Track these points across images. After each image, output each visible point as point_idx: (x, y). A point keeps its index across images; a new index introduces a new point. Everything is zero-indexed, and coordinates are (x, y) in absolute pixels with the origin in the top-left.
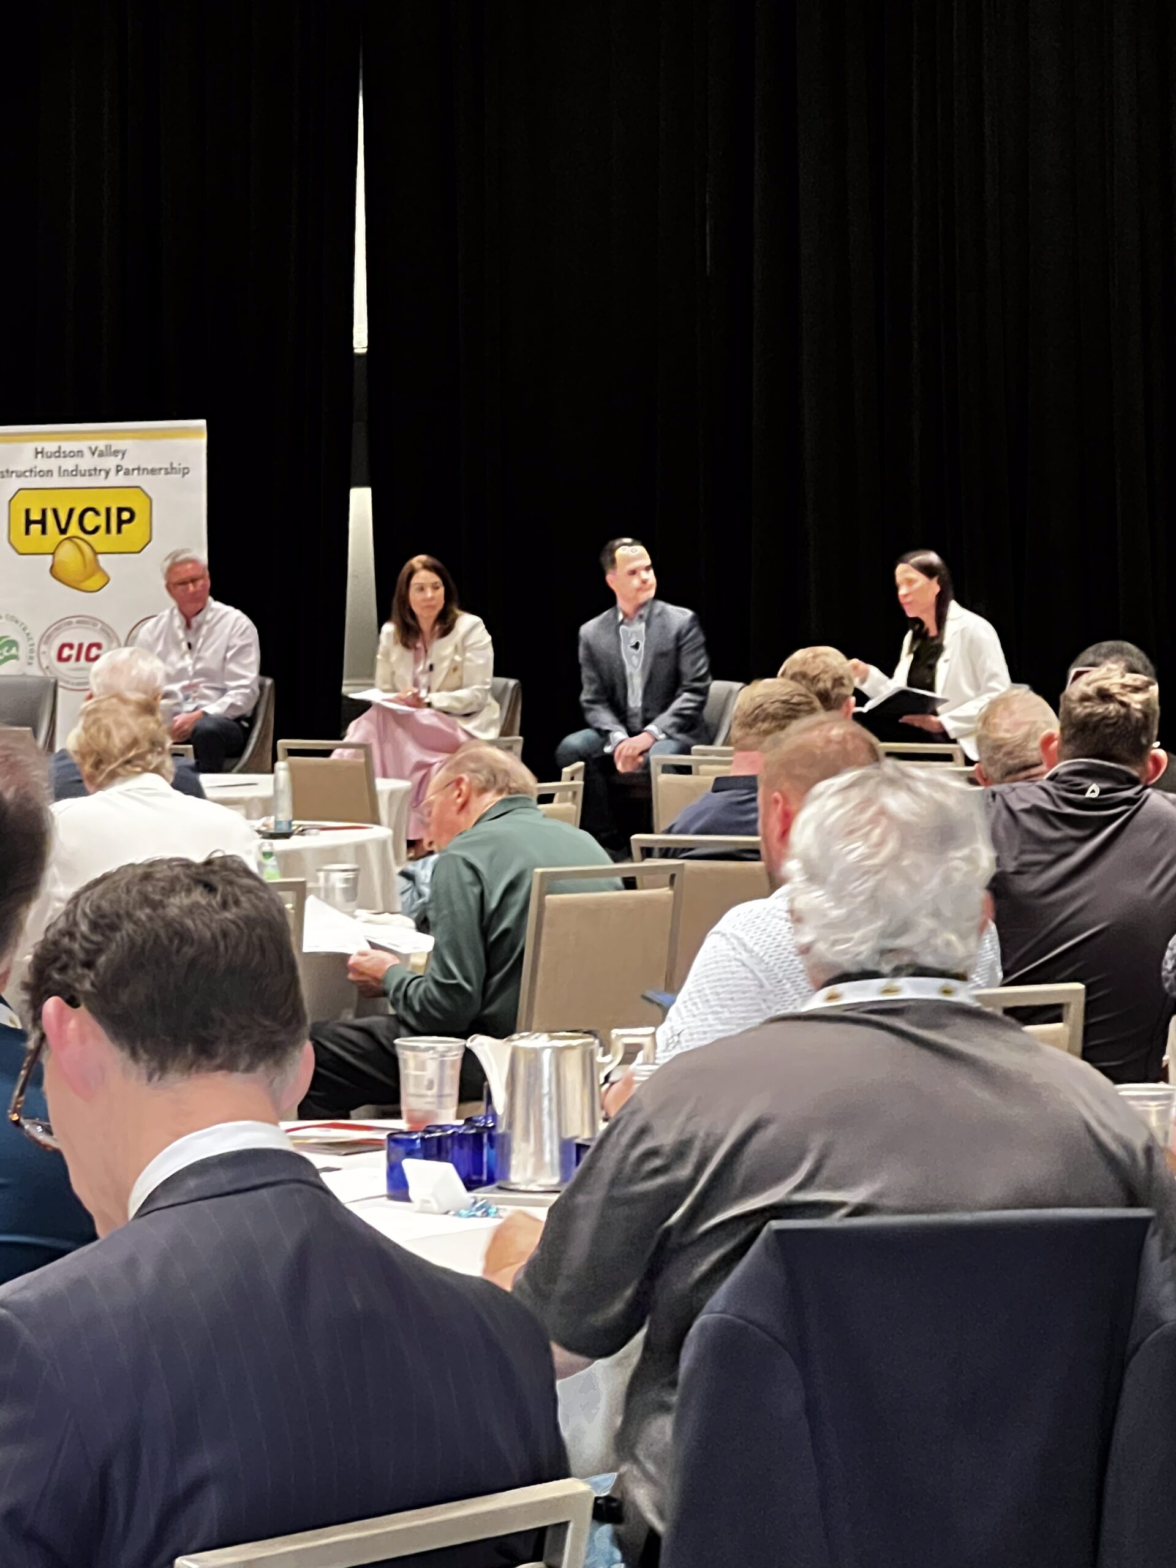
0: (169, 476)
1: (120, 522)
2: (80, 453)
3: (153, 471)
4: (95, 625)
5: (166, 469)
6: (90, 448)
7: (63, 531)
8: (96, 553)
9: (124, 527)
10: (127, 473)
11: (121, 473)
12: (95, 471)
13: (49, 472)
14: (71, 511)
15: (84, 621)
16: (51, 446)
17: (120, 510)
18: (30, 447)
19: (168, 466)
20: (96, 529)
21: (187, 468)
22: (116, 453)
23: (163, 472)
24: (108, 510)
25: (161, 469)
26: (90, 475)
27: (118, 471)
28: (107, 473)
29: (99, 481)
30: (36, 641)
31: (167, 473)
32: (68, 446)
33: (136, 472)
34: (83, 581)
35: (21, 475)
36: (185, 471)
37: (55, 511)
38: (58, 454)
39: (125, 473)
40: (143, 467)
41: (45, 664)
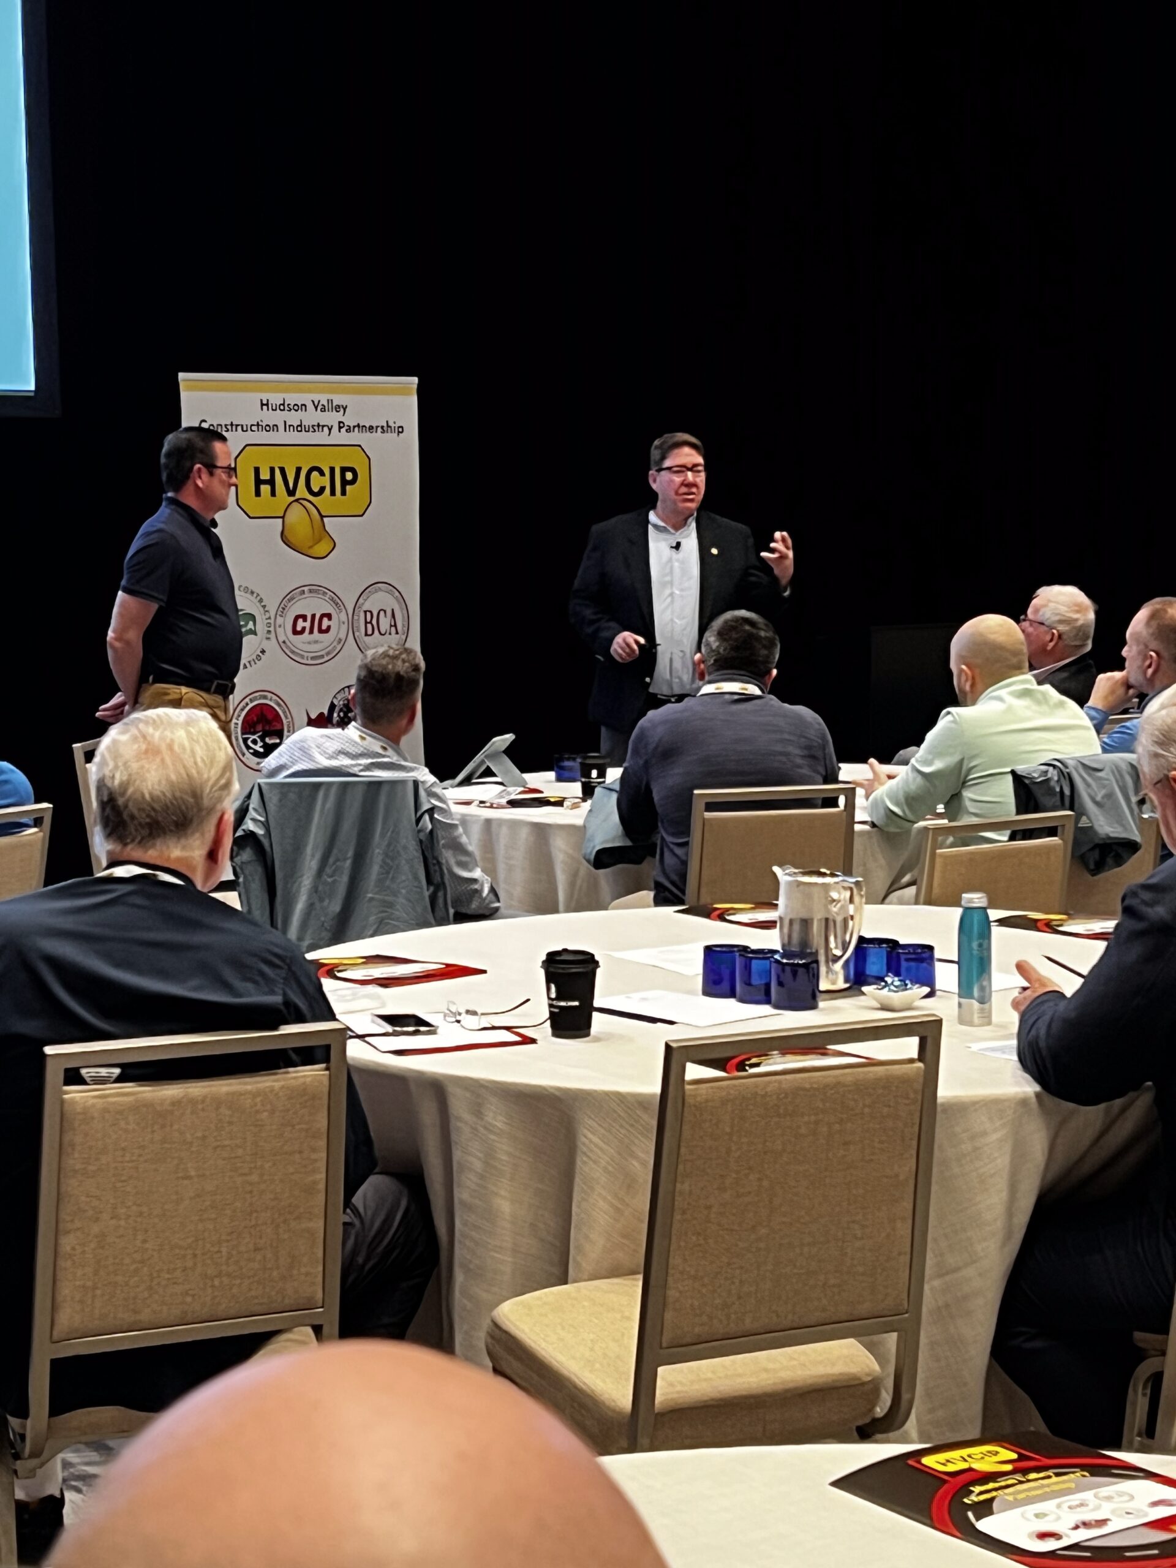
0: (385, 434)
1: (345, 483)
2: (304, 407)
3: (371, 429)
4: (325, 594)
5: (382, 427)
6: (313, 401)
8: (322, 517)
9: (348, 487)
10: (349, 429)
11: (343, 430)
12: (320, 427)
13: (276, 427)
14: (299, 470)
15: (315, 590)
16: (276, 399)
17: (344, 470)
18: (258, 396)
19: (385, 425)
20: (322, 489)
21: (402, 427)
22: (337, 408)
23: (379, 429)
24: (332, 470)
25: (377, 427)
26: (315, 431)
27: (340, 428)
28: (330, 430)
30: (272, 614)
31: (383, 432)
32: (292, 399)
33: (356, 429)
34: (311, 547)
35: (246, 429)
36: (400, 430)
37: (282, 470)
38: (283, 407)
39: (347, 430)
40: (362, 424)
41: (281, 638)
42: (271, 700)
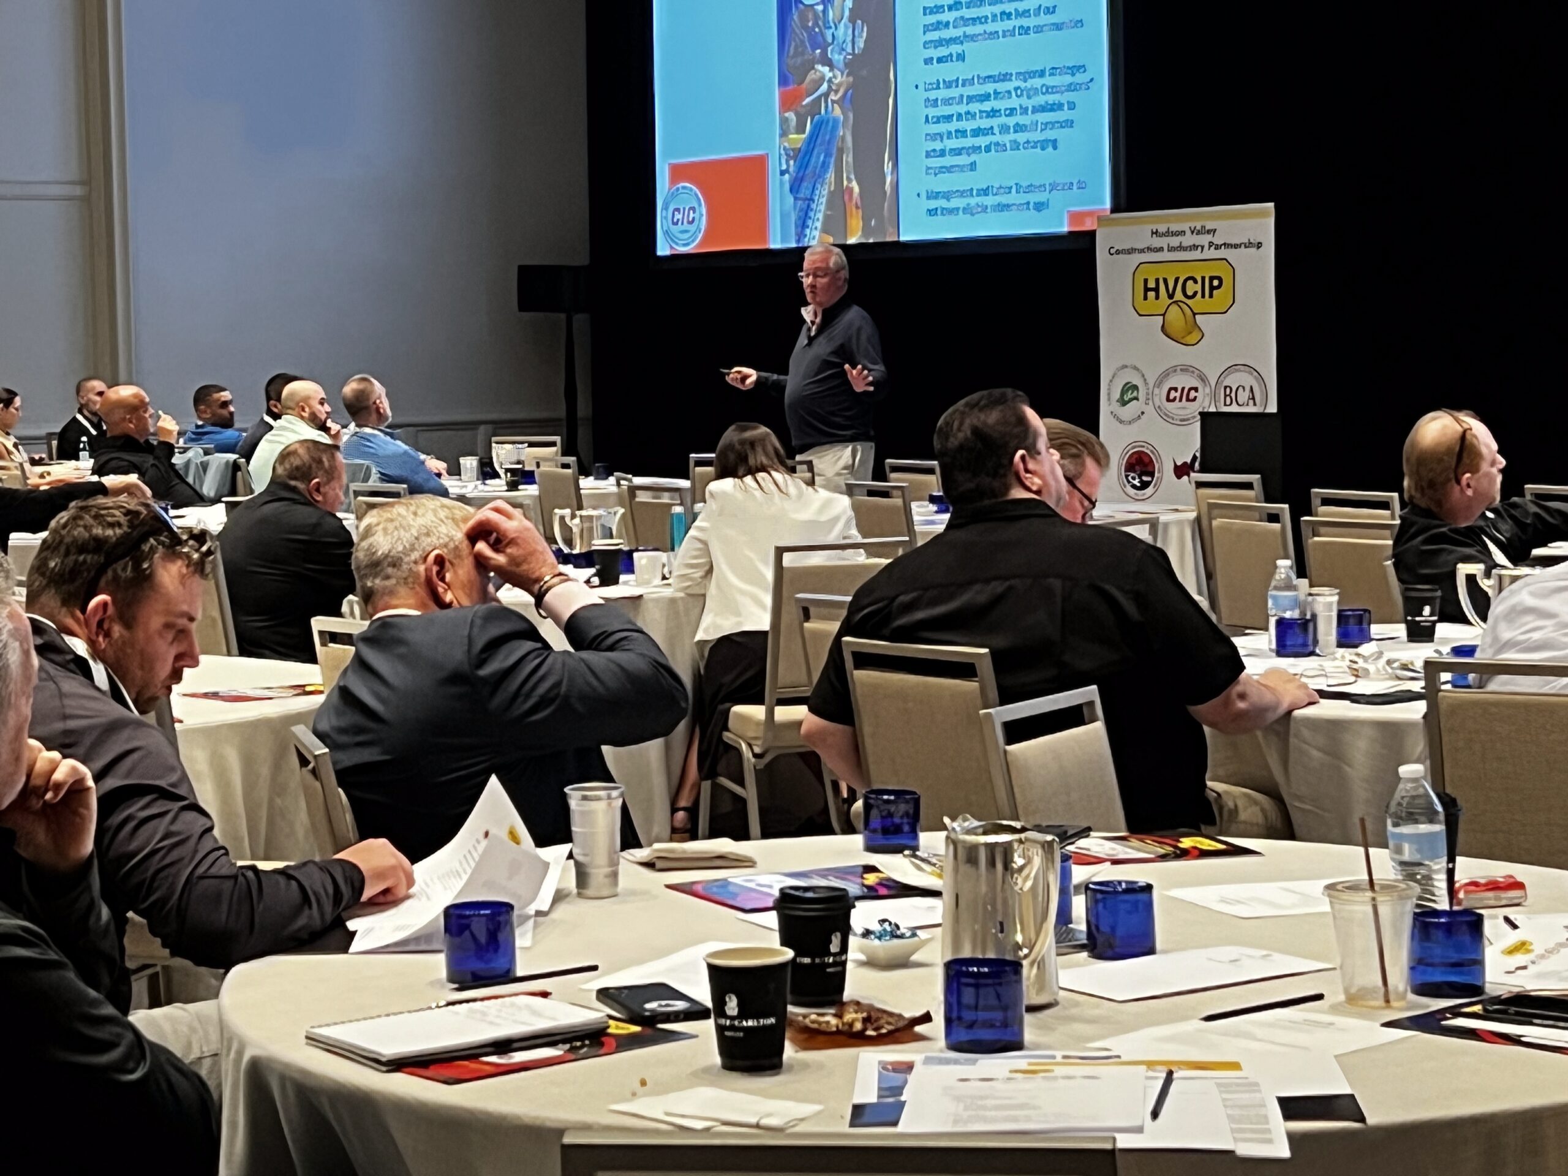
0: (1247, 249)
1: (1212, 288)
2: (1183, 233)
3: (1236, 246)
4: (1193, 372)
5: (1245, 244)
6: (1190, 228)
7: (1171, 296)
8: (1194, 314)
9: (1215, 292)
10: (1218, 247)
11: (1212, 248)
12: (1195, 247)
13: (1161, 249)
14: (1177, 280)
15: (1186, 369)
16: (1162, 228)
17: (1212, 279)
18: (1149, 228)
19: (1247, 241)
20: (1195, 293)
21: (1259, 243)
22: (1209, 232)
23: (1243, 246)
24: (1203, 278)
25: (1241, 244)
26: (1191, 250)
27: (1210, 246)
28: (1203, 247)
29: (1196, 255)
30: (1151, 386)
31: (1246, 247)
32: (1174, 228)
33: (1223, 247)
34: (1183, 338)
35: (1142, 251)
36: (1259, 245)
37: (1165, 281)
38: (1169, 233)
39: (1215, 249)
40: (1228, 242)
41: (1157, 403)
42: (1148, 448)
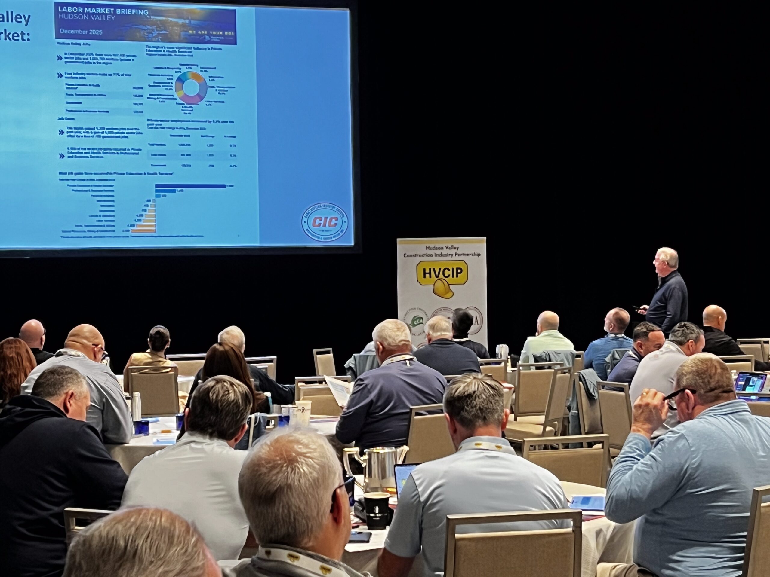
0: (473, 257)
1: (457, 273)
2: (442, 248)
3: (468, 255)
4: (449, 310)
6: (446, 246)
8: (449, 285)
9: (459, 275)
10: (460, 255)
12: (448, 255)
13: (431, 255)
14: (440, 269)
15: (445, 309)
16: (432, 246)
17: (457, 269)
18: (424, 246)
19: (473, 253)
20: (449, 276)
24: (453, 269)
25: (470, 254)
26: (446, 256)
27: (456, 255)
28: (452, 255)
29: (449, 258)
31: (473, 255)
32: (438, 246)
33: (462, 255)
34: (445, 295)
35: (420, 256)
36: (479, 255)
37: (434, 269)
38: (435, 248)
40: (464, 253)
